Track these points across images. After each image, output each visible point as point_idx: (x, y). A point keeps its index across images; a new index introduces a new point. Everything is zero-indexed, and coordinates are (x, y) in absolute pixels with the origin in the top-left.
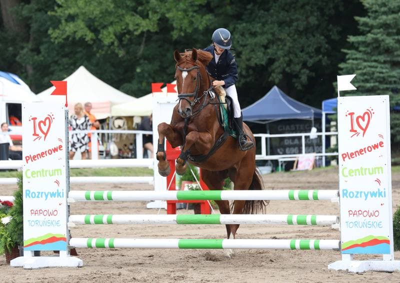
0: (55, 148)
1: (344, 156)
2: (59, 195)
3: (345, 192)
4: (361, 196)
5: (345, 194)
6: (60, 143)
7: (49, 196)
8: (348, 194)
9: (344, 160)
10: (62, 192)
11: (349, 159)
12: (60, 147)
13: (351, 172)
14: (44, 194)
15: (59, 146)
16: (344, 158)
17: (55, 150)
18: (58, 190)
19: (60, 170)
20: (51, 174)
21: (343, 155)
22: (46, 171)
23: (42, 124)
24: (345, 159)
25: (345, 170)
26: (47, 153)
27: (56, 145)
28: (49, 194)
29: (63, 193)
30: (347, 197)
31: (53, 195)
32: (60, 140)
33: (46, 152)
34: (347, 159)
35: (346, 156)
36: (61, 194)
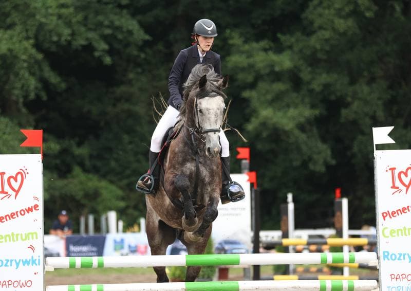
0: (29, 208)
1: (385, 215)
2: (34, 262)
3: (386, 254)
4: (404, 259)
5: (385, 257)
6: (36, 202)
7: (21, 263)
8: (389, 257)
9: (385, 220)
10: (37, 258)
11: (391, 218)
12: (36, 207)
13: (392, 232)
14: (14, 263)
15: (35, 205)
16: (384, 218)
17: (29, 210)
18: (32, 257)
19: (36, 233)
20: (24, 238)
21: (383, 214)
22: (17, 235)
23: (12, 180)
24: (386, 218)
25: (386, 231)
26: (19, 213)
27: (31, 204)
28: (21, 262)
29: (39, 260)
30: (388, 260)
31: (26, 262)
32: (36, 198)
33: (17, 212)
34: (388, 218)
35: (386, 216)
36: (37, 262)
